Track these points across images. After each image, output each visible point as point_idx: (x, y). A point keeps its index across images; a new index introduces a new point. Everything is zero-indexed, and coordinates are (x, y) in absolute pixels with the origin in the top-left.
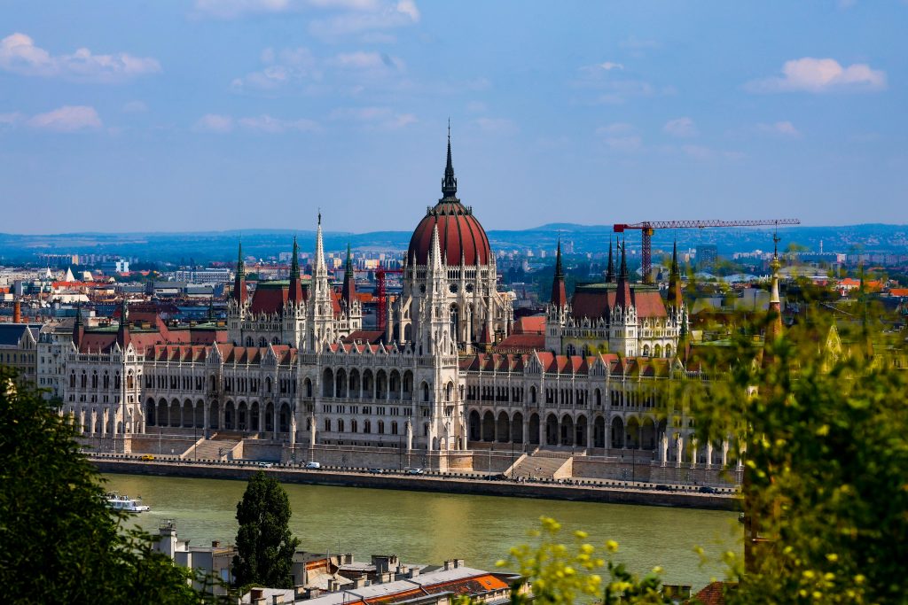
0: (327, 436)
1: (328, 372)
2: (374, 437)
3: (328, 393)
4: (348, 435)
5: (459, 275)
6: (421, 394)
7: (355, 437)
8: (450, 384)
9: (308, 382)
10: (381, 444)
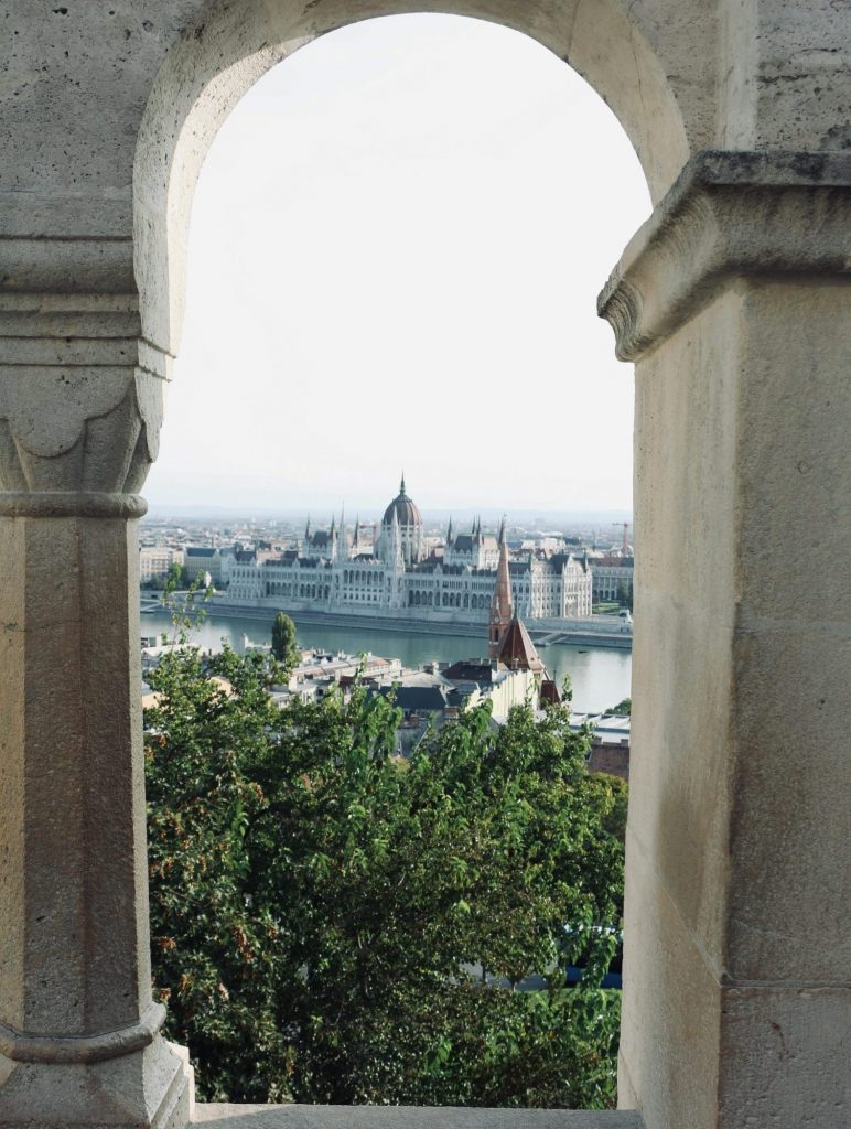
0: (345, 601)
1: (346, 572)
2: (366, 602)
3: (346, 582)
4: (354, 601)
5: (406, 529)
6: (387, 582)
7: (357, 601)
8: (400, 579)
9: (337, 576)
10: (369, 605)
